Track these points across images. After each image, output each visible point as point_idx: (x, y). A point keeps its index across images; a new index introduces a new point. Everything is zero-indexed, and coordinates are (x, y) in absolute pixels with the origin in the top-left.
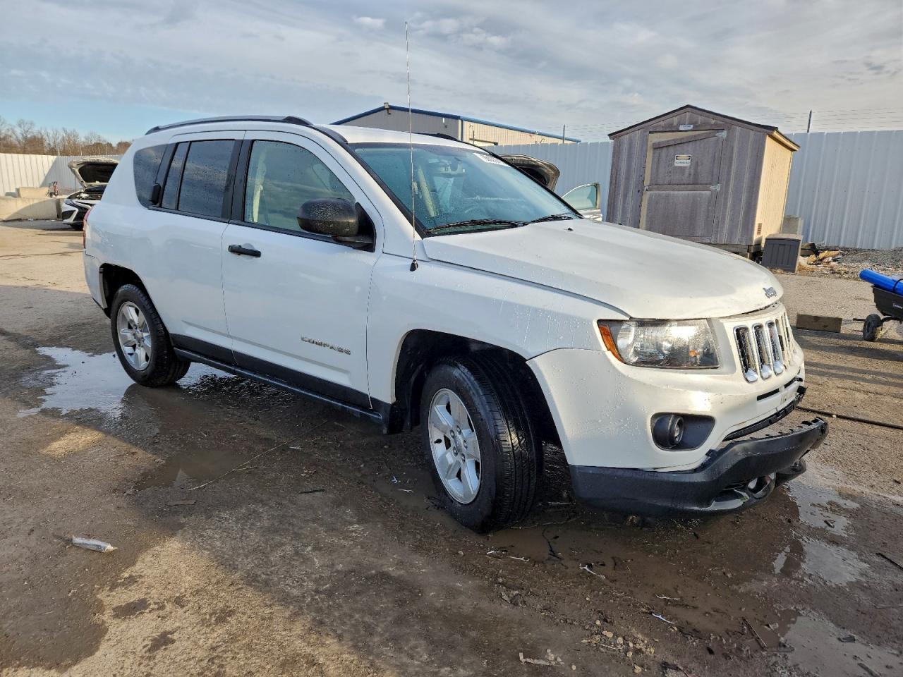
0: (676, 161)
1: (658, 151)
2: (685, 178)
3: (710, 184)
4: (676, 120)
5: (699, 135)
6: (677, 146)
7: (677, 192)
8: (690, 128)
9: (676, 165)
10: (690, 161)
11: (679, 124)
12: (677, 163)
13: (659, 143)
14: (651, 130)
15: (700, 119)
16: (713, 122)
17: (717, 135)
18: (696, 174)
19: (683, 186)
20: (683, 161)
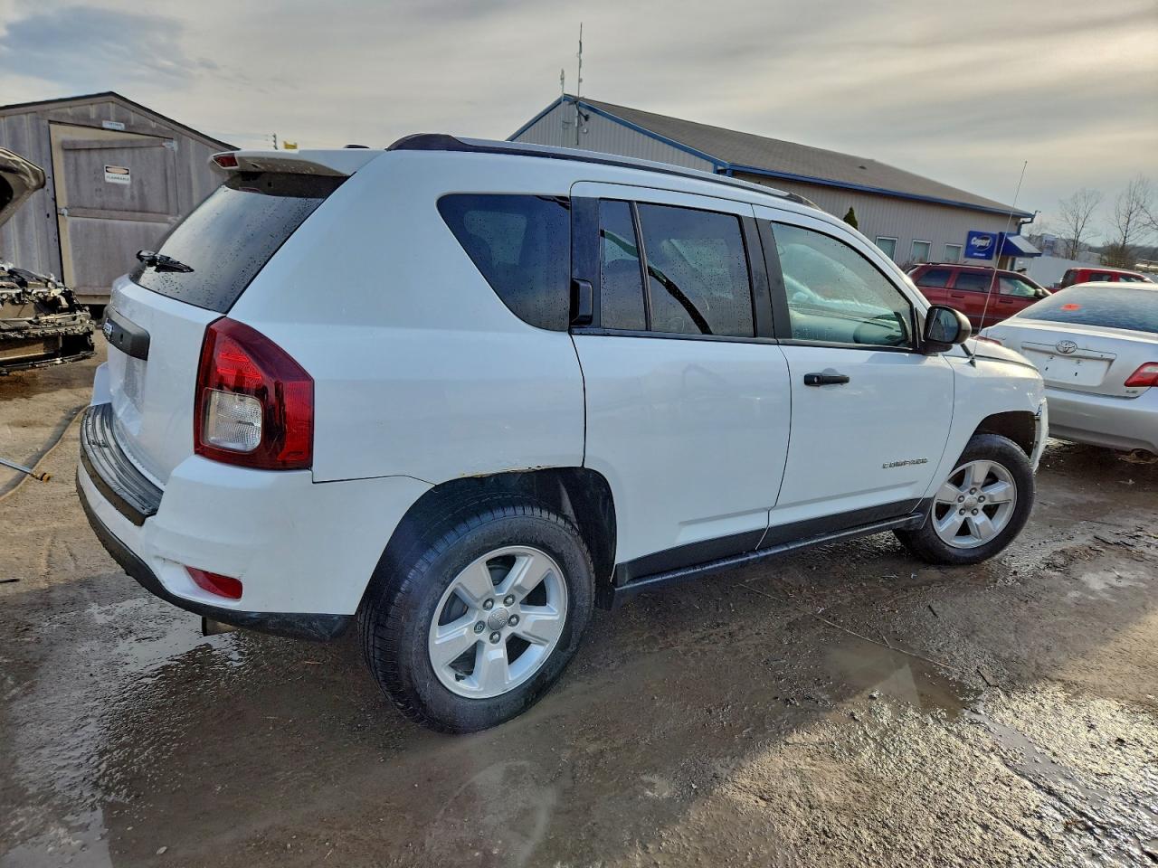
0: (107, 174)
1: (71, 155)
2: (127, 202)
3: (168, 214)
4: (93, 111)
5: (138, 140)
6: (104, 152)
7: (117, 222)
8: (119, 128)
9: (108, 180)
10: (128, 176)
11: (100, 117)
12: (110, 177)
13: (74, 143)
14: (52, 118)
15: (134, 117)
16: (154, 125)
17: (164, 144)
18: (142, 196)
19: (128, 214)
20: (116, 176)
